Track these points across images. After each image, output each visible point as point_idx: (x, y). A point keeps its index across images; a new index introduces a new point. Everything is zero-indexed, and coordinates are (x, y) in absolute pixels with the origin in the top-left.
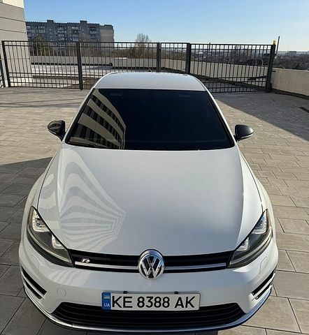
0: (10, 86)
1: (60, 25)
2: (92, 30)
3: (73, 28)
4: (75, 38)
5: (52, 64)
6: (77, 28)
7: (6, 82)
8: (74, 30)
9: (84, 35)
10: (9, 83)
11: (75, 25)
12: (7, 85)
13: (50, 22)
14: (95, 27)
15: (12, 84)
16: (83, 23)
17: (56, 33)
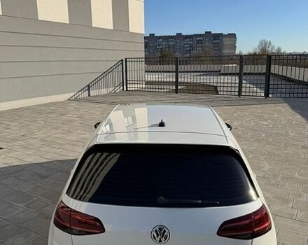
0: (127, 90)
1: (187, 37)
2: (215, 40)
3: (198, 38)
4: (199, 47)
5: (168, 72)
6: (202, 38)
7: (125, 87)
8: (199, 40)
9: (208, 44)
10: (127, 87)
11: (200, 35)
12: (125, 89)
13: (179, 35)
14: (218, 36)
15: (129, 89)
16: (208, 33)
17: (182, 44)
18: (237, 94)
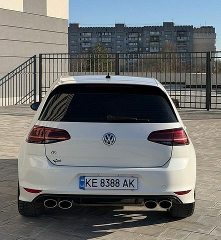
2: (180, 36)
3: (153, 33)
4: (153, 47)
6: (158, 33)
7: (38, 97)
8: (153, 37)
9: (168, 42)
11: (155, 29)
13: (120, 26)
14: (186, 31)
16: (168, 25)
17: (126, 42)
18: (204, 106)
